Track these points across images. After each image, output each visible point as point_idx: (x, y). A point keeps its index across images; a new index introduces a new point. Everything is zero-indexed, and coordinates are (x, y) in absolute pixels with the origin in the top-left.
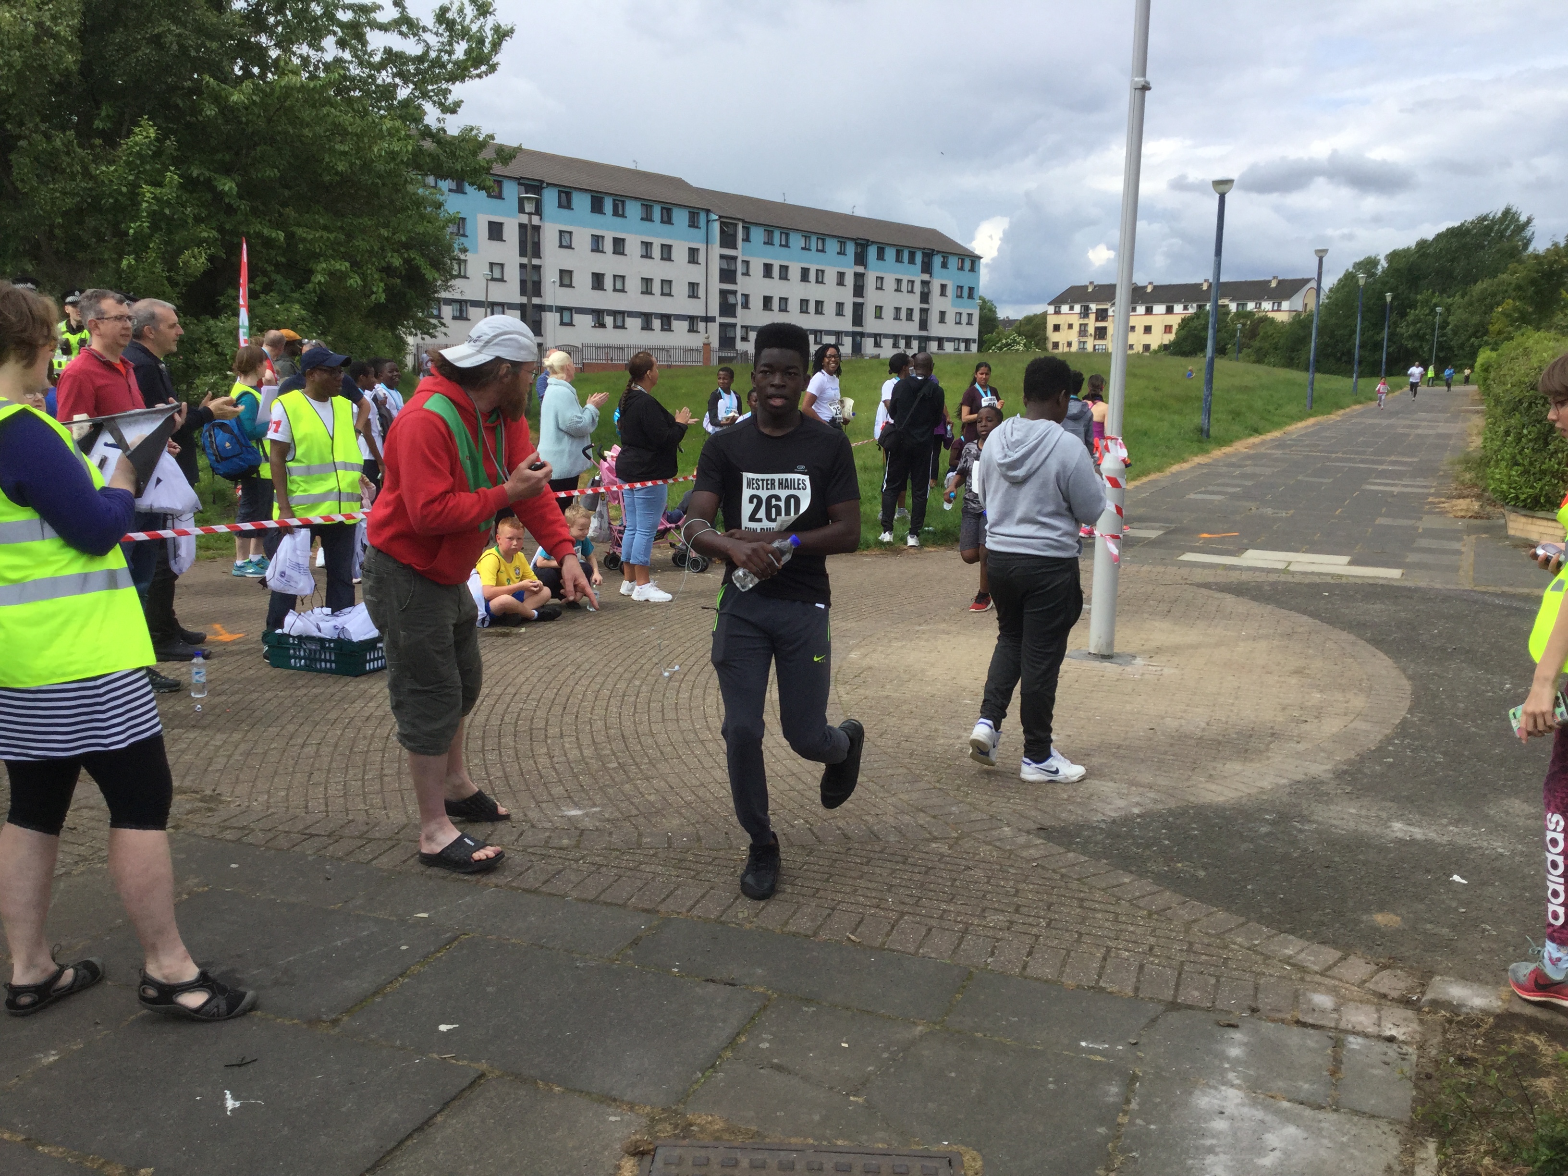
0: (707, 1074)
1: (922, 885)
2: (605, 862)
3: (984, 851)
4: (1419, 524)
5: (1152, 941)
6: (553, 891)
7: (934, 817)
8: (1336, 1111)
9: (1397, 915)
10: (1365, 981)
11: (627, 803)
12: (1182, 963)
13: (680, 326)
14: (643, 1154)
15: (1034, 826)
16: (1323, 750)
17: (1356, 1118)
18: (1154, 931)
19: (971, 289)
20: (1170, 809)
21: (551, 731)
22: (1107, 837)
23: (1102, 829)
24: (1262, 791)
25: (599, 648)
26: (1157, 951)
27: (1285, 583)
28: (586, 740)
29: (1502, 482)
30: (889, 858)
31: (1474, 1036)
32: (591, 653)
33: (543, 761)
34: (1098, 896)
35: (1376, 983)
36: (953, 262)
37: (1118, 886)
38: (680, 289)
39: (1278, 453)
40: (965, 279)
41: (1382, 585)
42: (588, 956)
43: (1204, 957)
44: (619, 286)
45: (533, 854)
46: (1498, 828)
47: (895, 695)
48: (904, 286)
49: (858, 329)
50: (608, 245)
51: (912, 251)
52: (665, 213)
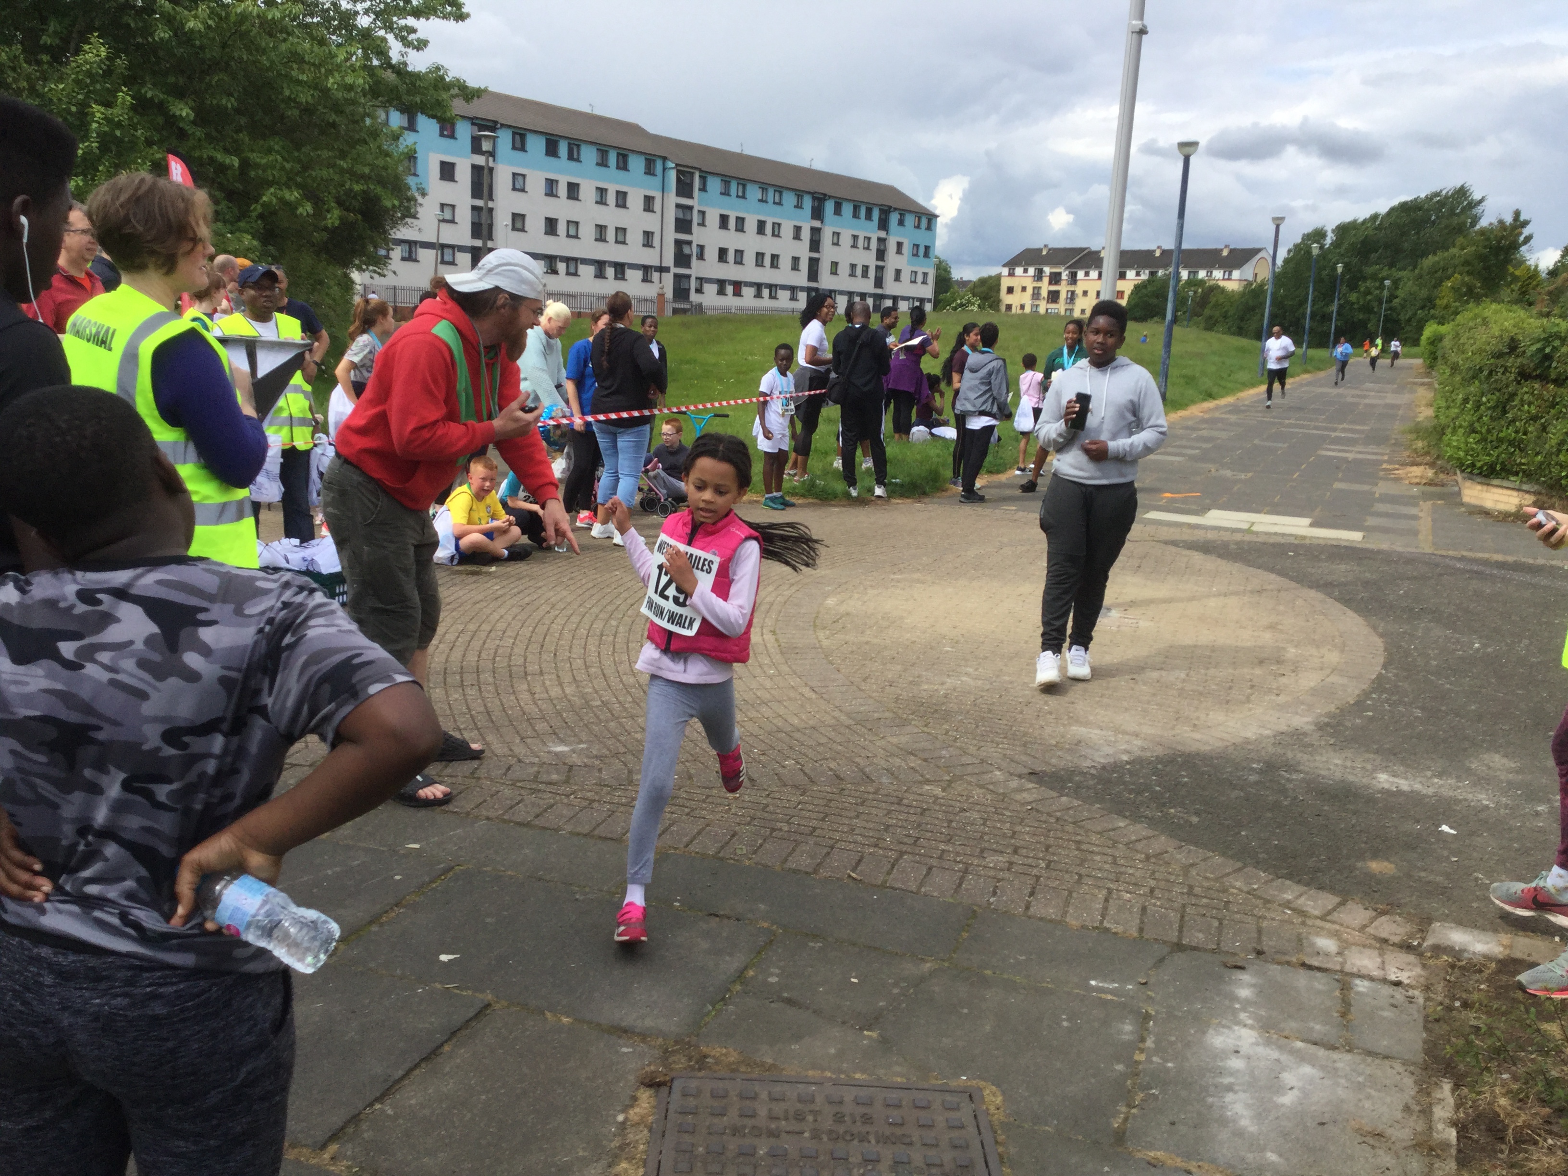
0: (718, 1007)
1: (919, 825)
2: (597, 798)
3: (977, 794)
4: (1375, 489)
5: (1153, 883)
6: (547, 825)
7: (925, 760)
8: (1349, 1051)
9: (1391, 862)
10: (1365, 926)
11: (613, 740)
12: (1184, 906)
13: (634, 276)
14: (659, 1085)
15: (1026, 771)
16: (1303, 703)
17: (1369, 1059)
18: (1154, 872)
19: (927, 248)
20: (1157, 757)
21: (532, 668)
22: (1098, 783)
23: (1093, 775)
24: (1247, 741)
25: (572, 588)
26: (1159, 894)
27: (1249, 542)
28: (567, 678)
29: (1459, 449)
30: (885, 799)
31: (1477, 981)
32: (565, 593)
33: (525, 696)
34: (1094, 838)
35: (1376, 928)
36: (910, 220)
37: (1114, 830)
38: (635, 238)
39: (1233, 418)
40: (921, 237)
41: (1346, 547)
42: (587, 889)
43: (1205, 900)
44: (572, 232)
45: (522, 788)
46: (1481, 781)
47: (875, 641)
48: (861, 242)
49: (813, 285)
50: (562, 190)
51: (869, 207)
52: (621, 159)
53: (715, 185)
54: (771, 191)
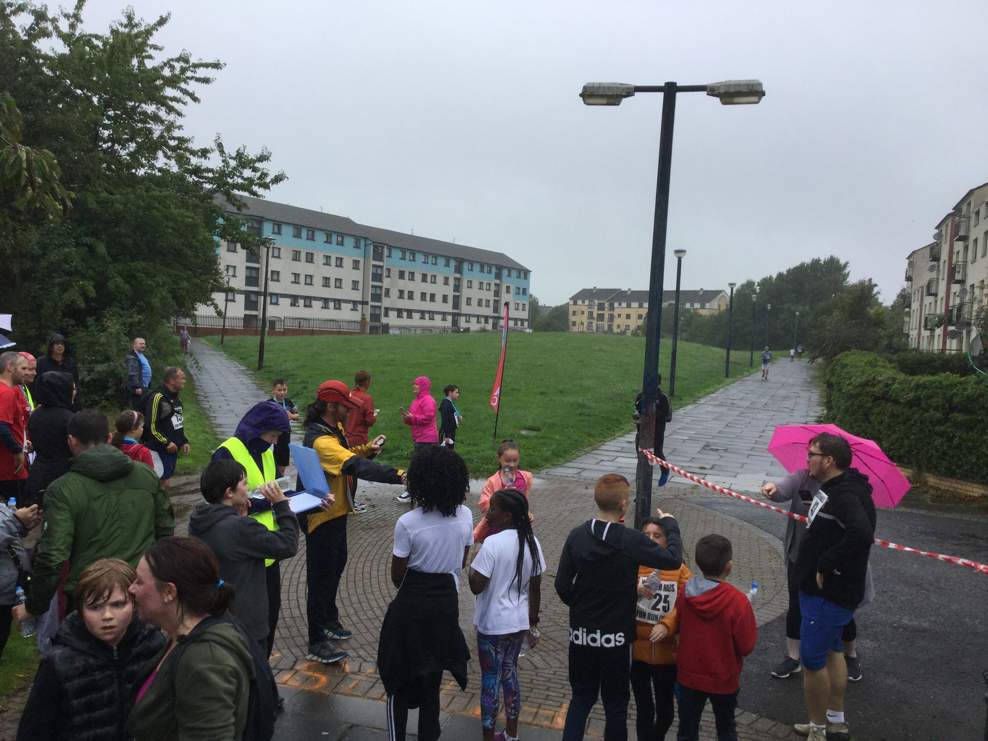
13: (346, 307)
19: (524, 290)
36: (514, 274)
38: (347, 284)
40: (521, 283)
48: (485, 286)
49: (456, 311)
50: (303, 256)
51: (490, 266)
52: (340, 239)
53: (397, 254)
54: (430, 258)
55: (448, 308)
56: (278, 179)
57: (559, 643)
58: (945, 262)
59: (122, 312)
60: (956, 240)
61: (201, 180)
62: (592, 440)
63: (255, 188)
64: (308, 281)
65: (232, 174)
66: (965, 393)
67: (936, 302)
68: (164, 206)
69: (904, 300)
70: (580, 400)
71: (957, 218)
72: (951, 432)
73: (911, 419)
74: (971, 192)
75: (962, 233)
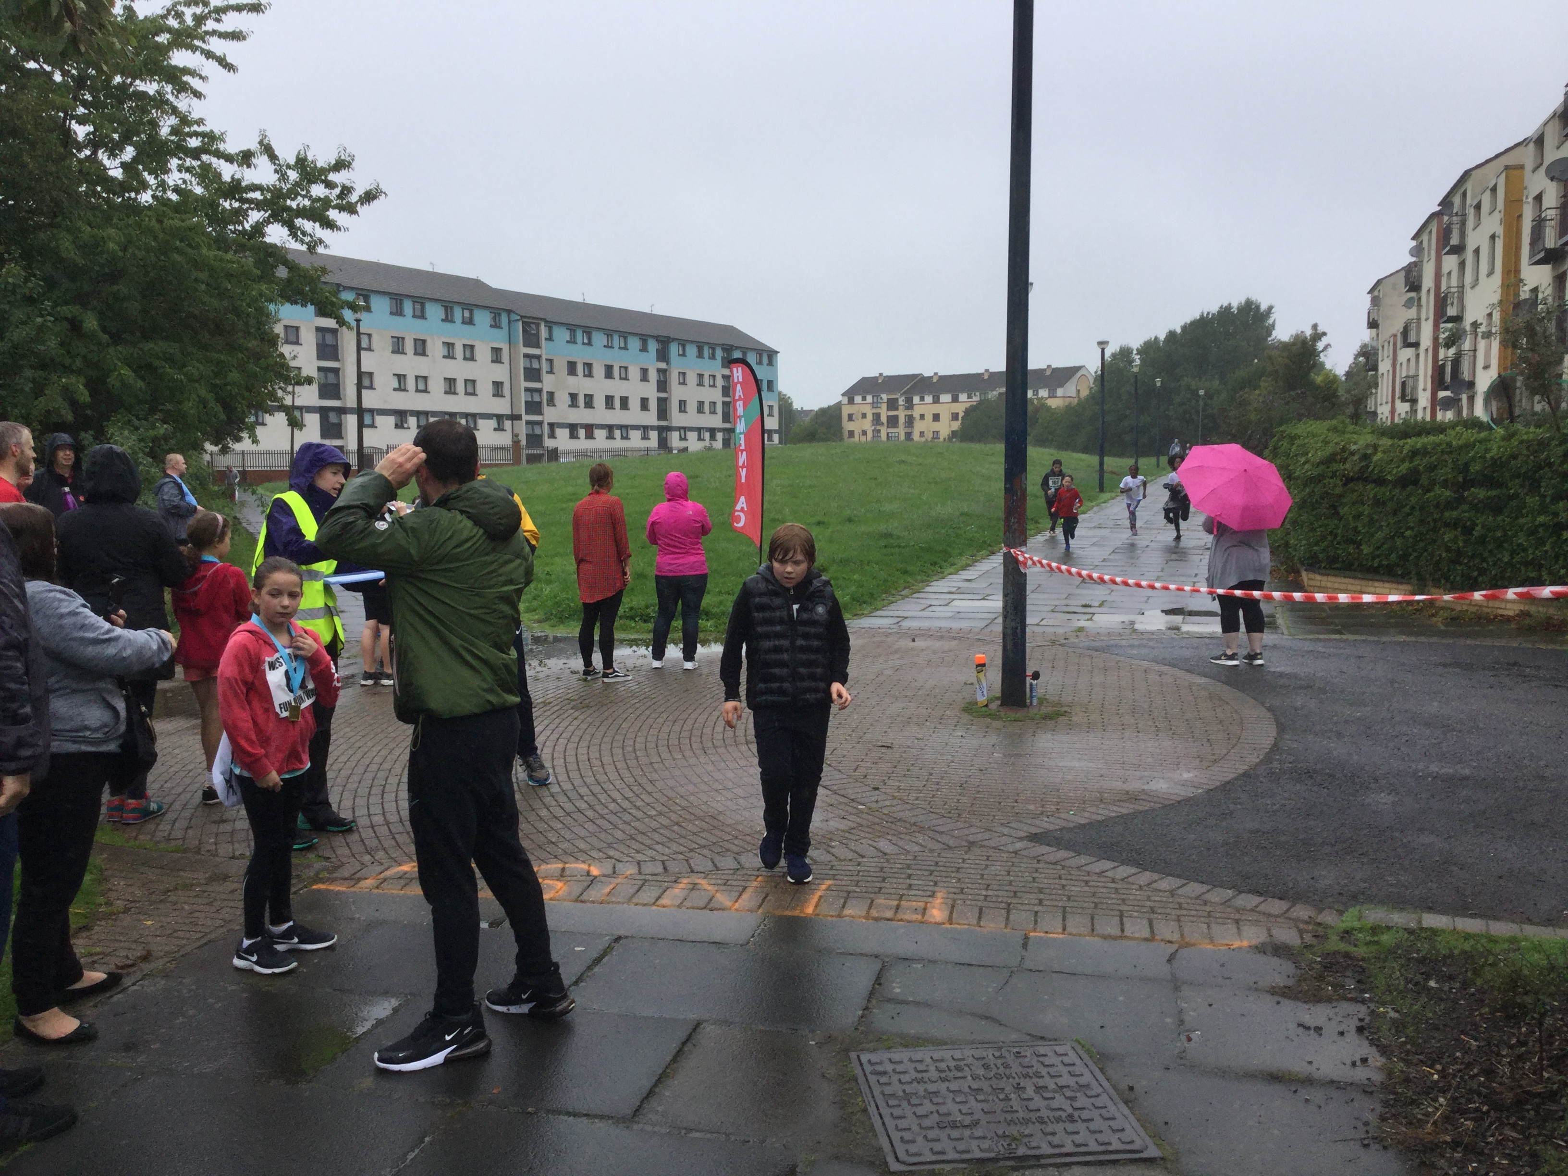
12: (1178, 917)
13: (487, 425)
15: (1025, 834)
19: (770, 384)
23: (1077, 833)
36: (752, 357)
37: (1108, 870)
38: (485, 388)
40: (764, 373)
48: (706, 381)
49: (663, 423)
50: (409, 346)
51: (713, 347)
52: (467, 314)
53: (561, 334)
54: (616, 337)
55: (651, 418)
56: (369, 197)
57: (914, 824)
58: (1429, 291)
59: (136, 422)
60: (1447, 253)
61: (246, 206)
62: (909, 579)
63: (333, 214)
64: (421, 386)
65: (293, 193)
66: (1488, 456)
67: (1418, 355)
68: (190, 245)
69: (1367, 359)
70: (882, 528)
71: (1446, 218)
72: (1470, 519)
73: (1405, 506)
74: (1466, 175)
75: (1455, 240)
